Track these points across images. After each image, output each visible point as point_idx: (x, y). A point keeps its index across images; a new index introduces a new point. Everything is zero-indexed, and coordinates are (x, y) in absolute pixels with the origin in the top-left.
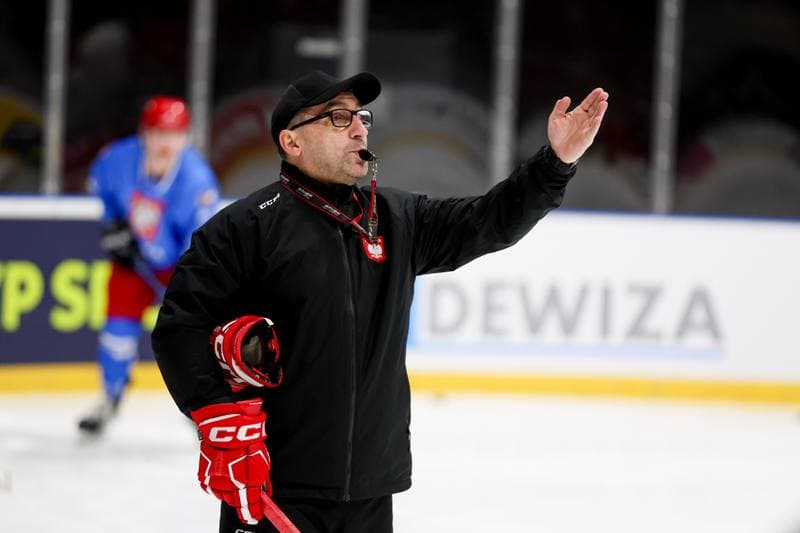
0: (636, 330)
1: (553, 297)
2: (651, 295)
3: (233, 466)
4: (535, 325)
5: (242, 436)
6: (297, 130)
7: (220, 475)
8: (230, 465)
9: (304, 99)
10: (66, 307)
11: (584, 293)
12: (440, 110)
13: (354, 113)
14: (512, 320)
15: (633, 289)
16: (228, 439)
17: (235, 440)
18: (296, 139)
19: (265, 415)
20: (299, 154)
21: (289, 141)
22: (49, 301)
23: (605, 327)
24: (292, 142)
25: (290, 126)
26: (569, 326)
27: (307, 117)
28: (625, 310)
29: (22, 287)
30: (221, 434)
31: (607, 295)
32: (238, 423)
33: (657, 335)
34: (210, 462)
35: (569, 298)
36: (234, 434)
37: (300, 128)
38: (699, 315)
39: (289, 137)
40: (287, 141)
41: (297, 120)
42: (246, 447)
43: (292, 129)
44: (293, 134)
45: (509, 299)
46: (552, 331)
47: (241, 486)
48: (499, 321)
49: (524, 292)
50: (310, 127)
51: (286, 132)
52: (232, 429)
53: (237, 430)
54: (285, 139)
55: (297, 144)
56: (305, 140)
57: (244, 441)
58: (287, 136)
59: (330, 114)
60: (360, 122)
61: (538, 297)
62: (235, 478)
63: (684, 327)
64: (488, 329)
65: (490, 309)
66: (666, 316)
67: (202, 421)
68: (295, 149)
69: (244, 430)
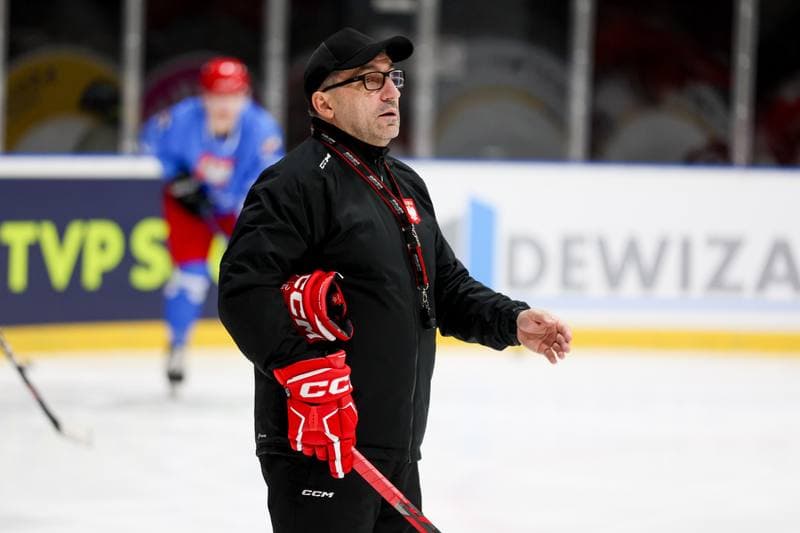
0: (717, 282)
1: (632, 250)
2: (731, 248)
3: (327, 420)
4: (614, 279)
5: (334, 390)
6: (328, 92)
7: (315, 429)
8: (325, 420)
9: (337, 61)
10: (146, 266)
11: (663, 246)
12: (516, 65)
13: (386, 74)
14: (591, 274)
15: (712, 242)
16: (321, 394)
17: (328, 394)
18: (329, 100)
19: (348, 369)
20: (332, 116)
21: (322, 102)
22: (129, 260)
23: (685, 280)
24: (324, 103)
25: (322, 88)
26: (648, 280)
27: (339, 80)
28: (705, 262)
29: (103, 246)
30: (313, 390)
31: (686, 248)
32: (329, 377)
33: (738, 288)
34: (303, 419)
35: (648, 251)
36: (327, 388)
37: (333, 90)
38: (780, 267)
39: (322, 99)
40: (320, 102)
41: (329, 82)
42: (338, 401)
43: (324, 91)
44: (326, 96)
45: (588, 253)
46: (631, 284)
47: (335, 439)
48: (577, 275)
49: (602, 246)
50: (341, 89)
51: (318, 93)
52: (324, 384)
53: (329, 384)
54: (318, 100)
55: (330, 106)
56: (338, 103)
57: (336, 395)
58: (319, 98)
59: (362, 78)
60: (392, 83)
61: (617, 250)
62: (331, 432)
63: (766, 278)
64: (566, 282)
65: (568, 263)
66: (747, 268)
67: (290, 378)
68: (329, 110)
69: (335, 383)
